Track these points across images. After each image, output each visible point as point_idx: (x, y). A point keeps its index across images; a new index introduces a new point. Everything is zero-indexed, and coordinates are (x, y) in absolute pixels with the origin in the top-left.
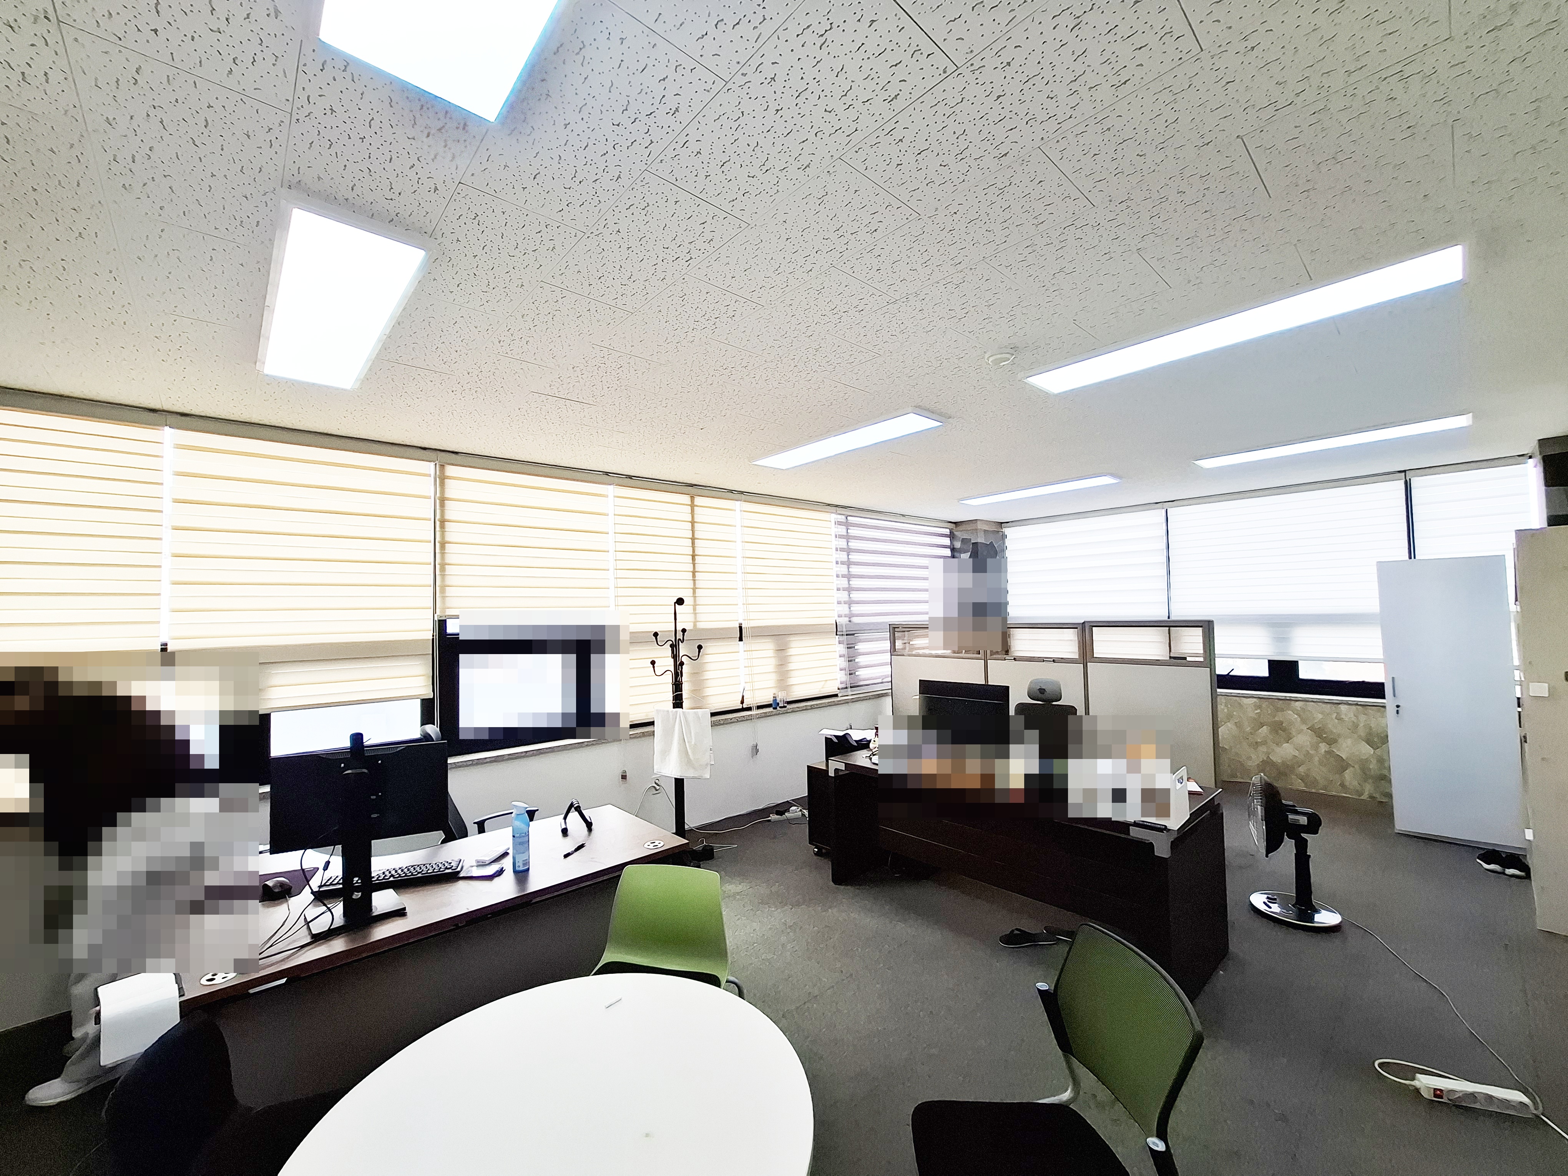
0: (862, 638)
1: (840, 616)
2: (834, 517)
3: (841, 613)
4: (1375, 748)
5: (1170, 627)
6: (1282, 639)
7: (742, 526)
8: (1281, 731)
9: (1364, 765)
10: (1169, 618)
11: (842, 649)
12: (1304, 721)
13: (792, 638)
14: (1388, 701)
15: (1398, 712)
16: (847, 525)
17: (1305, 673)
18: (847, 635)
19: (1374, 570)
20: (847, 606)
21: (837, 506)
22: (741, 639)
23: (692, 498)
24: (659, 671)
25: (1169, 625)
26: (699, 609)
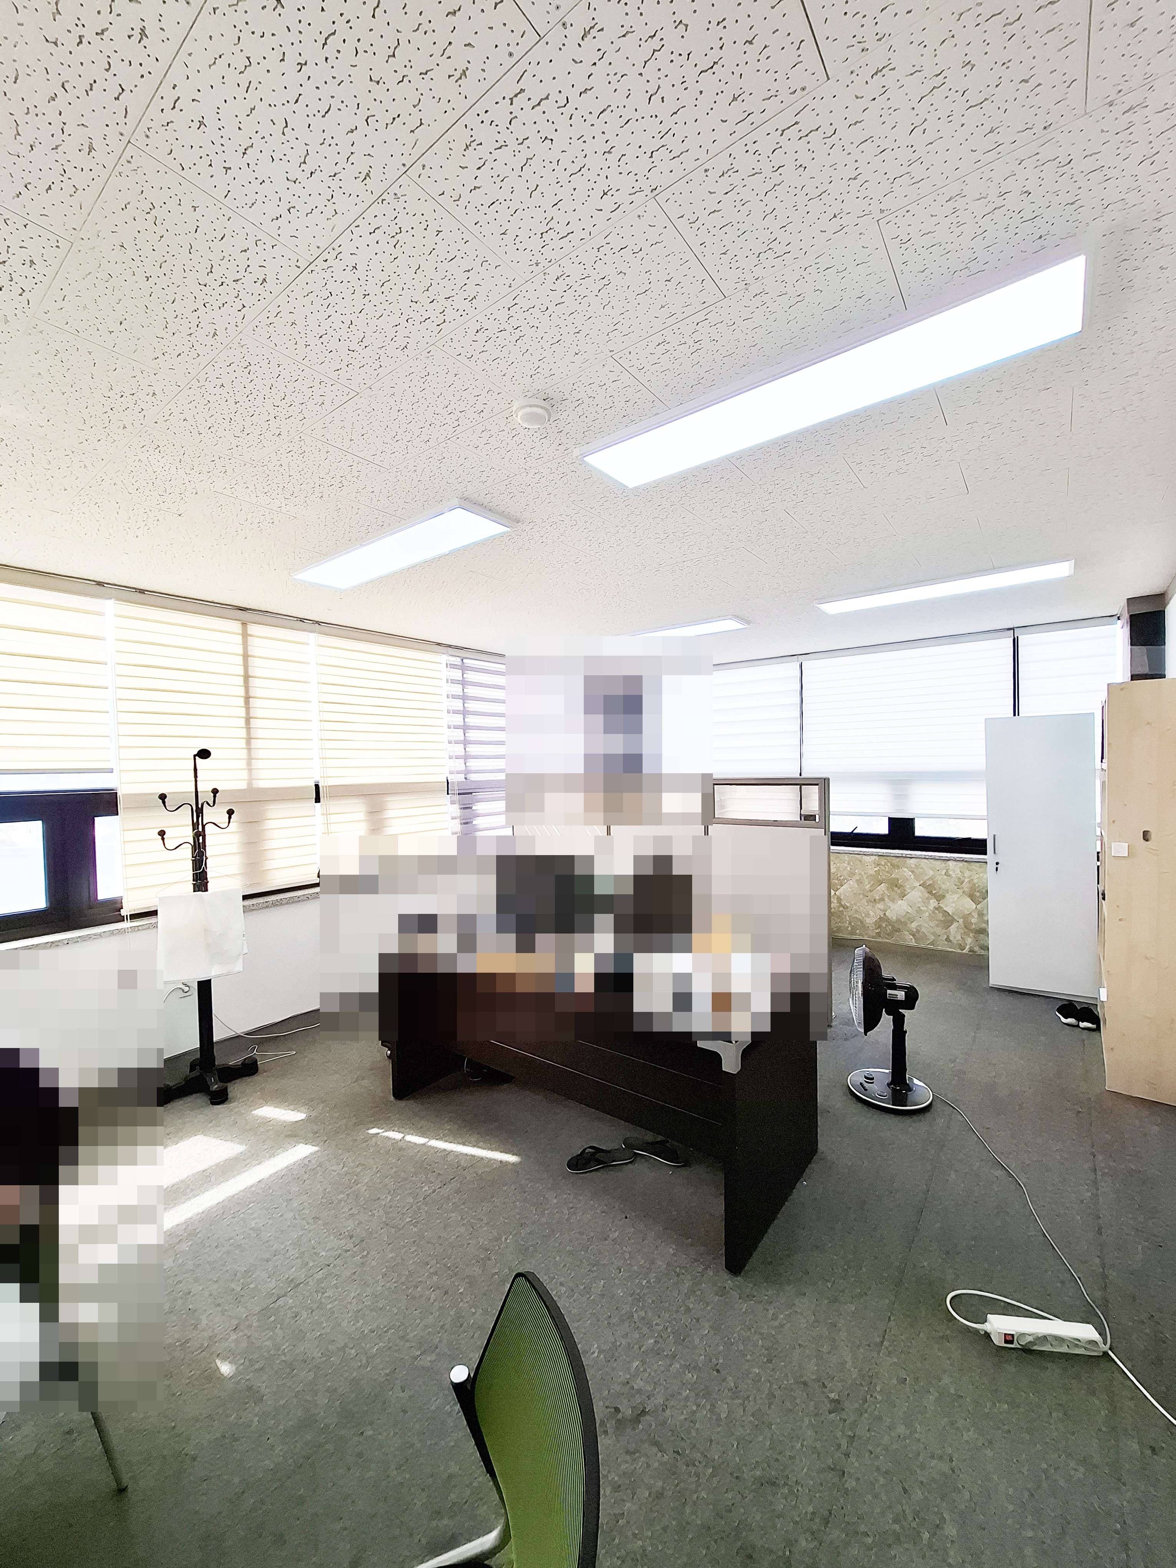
0: (482, 797)
1: (451, 773)
2: (444, 658)
3: (452, 769)
4: (977, 903)
5: (801, 785)
6: (900, 798)
7: (317, 664)
8: (897, 887)
9: (966, 918)
10: (800, 775)
11: (456, 810)
12: (917, 878)
13: (390, 798)
14: (989, 857)
15: (997, 869)
16: (463, 668)
17: (922, 830)
18: (459, 794)
19: (982, 727)
20: (462, 761)
21: (450, 646)
22: (318, 800)
23: (244, 624)
24: (170, 844)
25: (800, 783)
26: (256, 764)
